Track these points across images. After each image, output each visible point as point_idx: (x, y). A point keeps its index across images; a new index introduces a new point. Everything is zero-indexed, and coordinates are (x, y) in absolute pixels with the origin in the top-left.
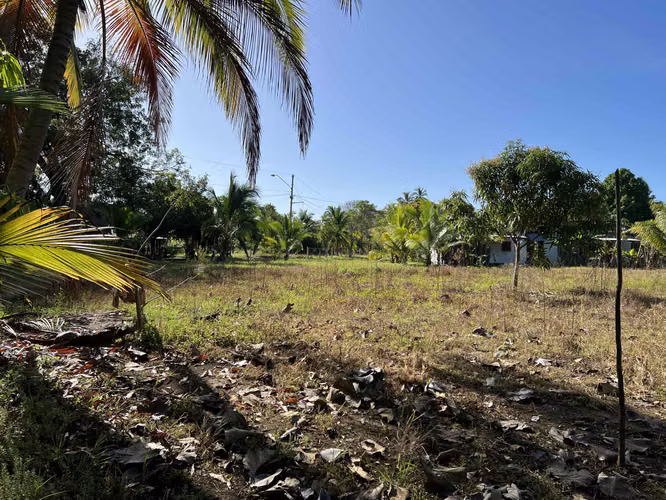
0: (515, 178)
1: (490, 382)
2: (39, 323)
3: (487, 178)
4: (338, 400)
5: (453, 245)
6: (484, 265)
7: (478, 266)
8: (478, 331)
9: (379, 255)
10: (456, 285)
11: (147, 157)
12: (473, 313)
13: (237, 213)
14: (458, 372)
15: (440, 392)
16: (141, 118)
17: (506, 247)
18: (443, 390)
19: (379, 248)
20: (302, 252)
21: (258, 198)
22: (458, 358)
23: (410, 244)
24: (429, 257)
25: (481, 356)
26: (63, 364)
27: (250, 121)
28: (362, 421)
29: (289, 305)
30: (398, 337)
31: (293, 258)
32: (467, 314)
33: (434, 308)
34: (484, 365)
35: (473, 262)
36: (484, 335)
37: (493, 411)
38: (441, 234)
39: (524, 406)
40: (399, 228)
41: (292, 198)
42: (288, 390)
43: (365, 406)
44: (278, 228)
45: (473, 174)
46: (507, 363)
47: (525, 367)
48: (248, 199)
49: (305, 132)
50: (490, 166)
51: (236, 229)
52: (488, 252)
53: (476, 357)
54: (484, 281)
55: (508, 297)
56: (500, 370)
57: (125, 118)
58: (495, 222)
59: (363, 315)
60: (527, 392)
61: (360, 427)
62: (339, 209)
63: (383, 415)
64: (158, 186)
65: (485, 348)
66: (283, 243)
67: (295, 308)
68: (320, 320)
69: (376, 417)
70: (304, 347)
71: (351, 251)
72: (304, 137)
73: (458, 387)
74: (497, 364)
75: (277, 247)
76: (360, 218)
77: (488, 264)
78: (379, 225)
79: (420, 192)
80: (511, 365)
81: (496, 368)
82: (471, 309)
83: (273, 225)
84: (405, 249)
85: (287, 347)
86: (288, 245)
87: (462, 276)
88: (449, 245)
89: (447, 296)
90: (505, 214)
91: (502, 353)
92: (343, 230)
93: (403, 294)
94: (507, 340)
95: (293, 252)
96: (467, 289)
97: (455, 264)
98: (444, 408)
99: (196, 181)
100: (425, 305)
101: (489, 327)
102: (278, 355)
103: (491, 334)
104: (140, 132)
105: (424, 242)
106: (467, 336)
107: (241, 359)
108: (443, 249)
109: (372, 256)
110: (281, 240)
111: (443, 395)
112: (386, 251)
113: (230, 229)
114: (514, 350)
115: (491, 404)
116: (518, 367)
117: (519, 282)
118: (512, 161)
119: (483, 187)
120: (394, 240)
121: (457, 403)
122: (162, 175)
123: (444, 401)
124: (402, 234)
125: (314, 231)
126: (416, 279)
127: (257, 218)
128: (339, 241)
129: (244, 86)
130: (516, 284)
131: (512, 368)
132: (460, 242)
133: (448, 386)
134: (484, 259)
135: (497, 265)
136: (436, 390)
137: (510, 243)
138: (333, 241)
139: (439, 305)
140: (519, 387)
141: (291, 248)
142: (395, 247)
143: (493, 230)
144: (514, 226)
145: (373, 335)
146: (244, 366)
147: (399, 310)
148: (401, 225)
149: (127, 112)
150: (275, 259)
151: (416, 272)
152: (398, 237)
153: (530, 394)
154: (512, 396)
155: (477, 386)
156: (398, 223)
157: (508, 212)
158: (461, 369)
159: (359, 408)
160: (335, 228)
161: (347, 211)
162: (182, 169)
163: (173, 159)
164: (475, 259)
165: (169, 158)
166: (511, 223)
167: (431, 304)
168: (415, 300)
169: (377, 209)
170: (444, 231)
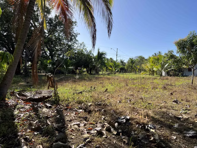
0: (192, 45)
1: (176, 125)
2: (27, 94)
3: (182, 46)
4: (108, 130)
5: (170, 69)
6: (182, 76)
7: (179, 77)
8: (175, 101)
9: (145, 73)
10: (169, 83)
11: (75, 45)
12: (174, 94)
13: (100, 60)
14: (163, 120)
15: (153, 129)
16: (73, 34)
17: (190, 70)
18: (155, 128)
19: (145, 71)
20: (120, 72)
21: (106, 56)
22: (164, 113)
23: (155, 69)
24: (161, 73)
25: (174, 112)
26: (24, 108)
27: (93, 27)
28: (115, 141)
29: (106, 89)
30: (142, 102)
31: (117, 74)
32: (172, 94)
33: (159, 92)
34: (175, 117)
35: (178, 75)
36: (177, 103)
37: (176, 141)
38: (166, 66)
39: (191, 140)
40: (151, 64)
41: (117, 55)
42: (91, 124)
43: (118, 134)
44: (112, 65)
45: (176, 44)
46: (185, 116)
47: (193, 119)
48: (103, 56)
49: (110, 30)
50: (182, 41)
51: (99, 65)
52: (183, 72)
53: (172, 113)
54: (181, 82)
55: (189, 88)
56: (182, 120)
57: (69, 34)
58: (184, 61)
59: (132, 93)
60: (193, 132)
61: (112, 145)
62: (132, 59)
63: (124, 140)
64: (78, 53)
65: (176, 109)
66: (114, 69)
67: (108, 90)
68: (115, 95)
69: (121, 140)
70: (105, 105)
71: (136, 72)
72: (109, 31)
73: (161, 127)
74: (181, 117)
75: (112, 71)
76: (140, 61)
77: (183, 76)
78: (145, 63)
79: (160, 53)
80: (187, 117)
81: (180, 118)
82: (174, 92)
83: (111, 64)
84: (153, 71)
85: (100, 105)
86: (115, 70)
87: (172, 80)
88: (169, 70)
89: (165, 87)
90: (188, 58)
91: (184, 112)
92: (134, 65)
93: (149, 86)
94: (187, 106)
95: (117, 72)
96: (173, 85)
97: (171, 76)
98: (152, 138)
99: (89, 51)
100: (156, 90)
101: (179, 100)
102: (95, 108)
103: (180, 103)
104: (73, 38)
105: (160, 69)
106: (170, 103)
107: (81, 109)
108: (166, 71)
109: (143, 73)
110: (113, 69)
111: (154, 131)
112: (147, 72)
113: (98, 65)
114: (189, 110)
115: (175, 138)
116: (190, 119)
117: (194, 82)
118: (191, 39)
119: (180, 48)
120: (150, 68)
121: (159, 136)
122: (79, 50)
123: (153, 135)
124: (152, 66)
125: (124, 66)
126: (155, 81)
127: (106, 62)
128: (132, 68)
129: (91, 16)
130: (192, 83)
131: (188, 119)
132: (172, 68)
133: (157, 126)
134: (181, 74)
135: (186, 76)
136: (151, 128)
137: (191, 69)
138: (130, 68)
139: (161, 90)
140: (190, 129)
141: (116, 71)
142: (150, 70)
143: (184, 64)
144: (192, 62)
145: (133, 101)
146: (81, 112)
147: (146, 92)
148: (152, 63)
149: (69, 32)
150: (111, 74)
151: (156, 78)
152: (151, 67)
153: (194, 133)
154: (186, 133)
155: (170, 127)
156: (151, 62)
157: (189, 57)
158: (164, 118)
159: (115, 135)
160: (131, 65)
161: (135, 59)
162: (85, 48)
163: (82, 45)
164: (178, 74)
165: (81, 45)
166: (191, 61)
167: (158, 90)
168: (153, 88)
169: (145, 58)
170: (167, 65)
